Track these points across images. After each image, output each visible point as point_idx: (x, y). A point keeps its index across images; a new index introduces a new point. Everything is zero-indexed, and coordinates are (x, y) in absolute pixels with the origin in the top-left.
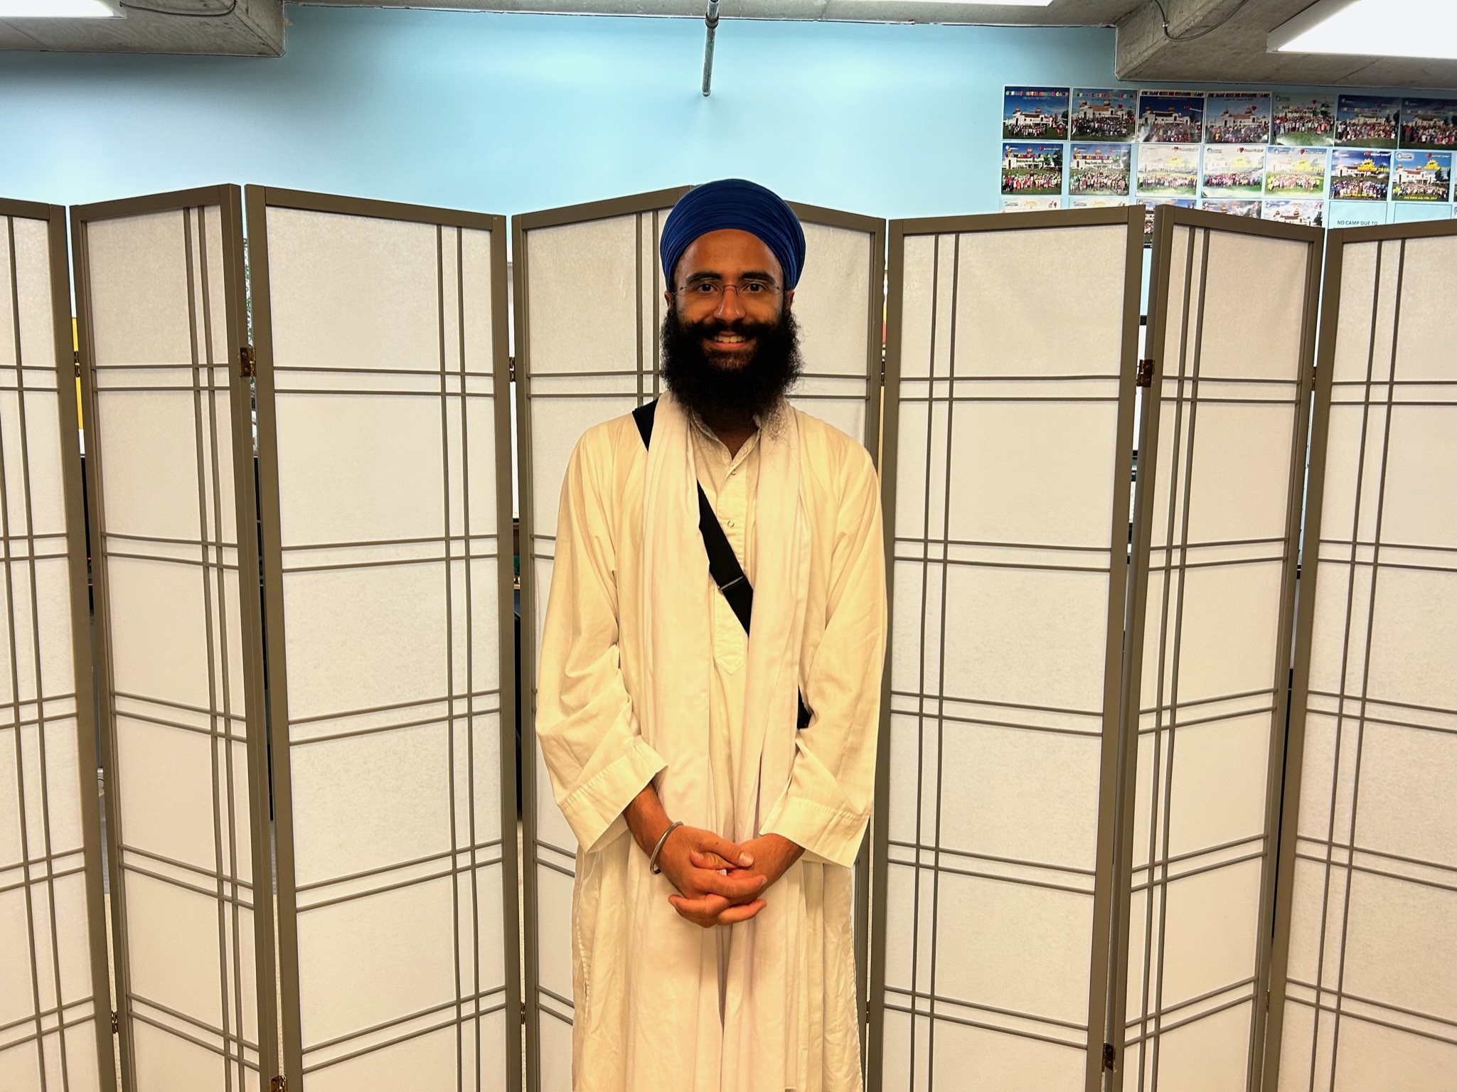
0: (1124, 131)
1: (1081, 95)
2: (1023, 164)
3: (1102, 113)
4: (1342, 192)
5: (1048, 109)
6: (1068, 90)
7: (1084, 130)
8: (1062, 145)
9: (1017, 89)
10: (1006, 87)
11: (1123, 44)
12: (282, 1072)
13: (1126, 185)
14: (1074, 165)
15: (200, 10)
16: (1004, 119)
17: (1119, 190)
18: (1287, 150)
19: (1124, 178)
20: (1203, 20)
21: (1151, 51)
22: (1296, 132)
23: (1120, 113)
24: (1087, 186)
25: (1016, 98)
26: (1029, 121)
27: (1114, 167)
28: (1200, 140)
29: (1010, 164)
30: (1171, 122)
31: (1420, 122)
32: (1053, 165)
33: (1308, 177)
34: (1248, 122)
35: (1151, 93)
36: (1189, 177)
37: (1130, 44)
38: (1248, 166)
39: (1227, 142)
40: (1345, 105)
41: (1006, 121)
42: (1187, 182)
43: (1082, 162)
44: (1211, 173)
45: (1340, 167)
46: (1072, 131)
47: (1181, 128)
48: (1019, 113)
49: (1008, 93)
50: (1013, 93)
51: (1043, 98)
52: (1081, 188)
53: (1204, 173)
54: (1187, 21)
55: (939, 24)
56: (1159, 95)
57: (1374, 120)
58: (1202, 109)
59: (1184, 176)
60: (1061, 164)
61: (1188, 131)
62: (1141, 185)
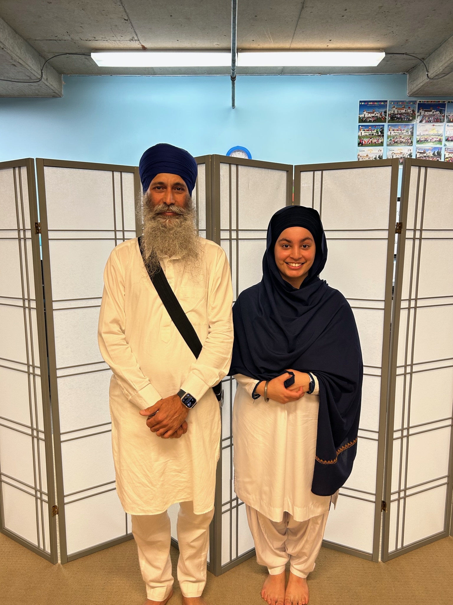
0: (411, 118)
1: (392, 103)
2: (367, 134)
3: (401, 111)
5: (378, 110)
6: (386, 101)
7: (393, 118)
8: (384, 125)
9: (364, 102)
10: (360, 101)
11: (411, 81)
12: (56, 504)
13: (411, 141)
14: (389, 133)
15: (29, 80)
16: (359, 115)
17: (408, 144)
19: (410, 139)
20: (443, 71)
21: (422, 84)
23: (409, 111)
24: (395, 142)
25: (364, 105)
26: (370, 115)
27: (406, 134)
28: (444, 122)
29: (361, 134)
30: (431, 114)
32: (380, 134)
35: (423, 102)
36: (439, 137)
37: (413, 81)
41: (360, 116)
42: (438, 139)
43: (392, 132)
44: (449, 135)
46: (388, 119)
47: (436, 117)
48: (365, 112)
49: (361, 103)
50: (363, 103)
51: (376, 105)
52: (392, 143)
53: (446, 135)
54: (436, 72)
55: (332, 75)
56: (426, 103)
58: (445, 108)
59: (437, 137)
60: (384, 133)
61: (439, 118)
62: (418, 141)
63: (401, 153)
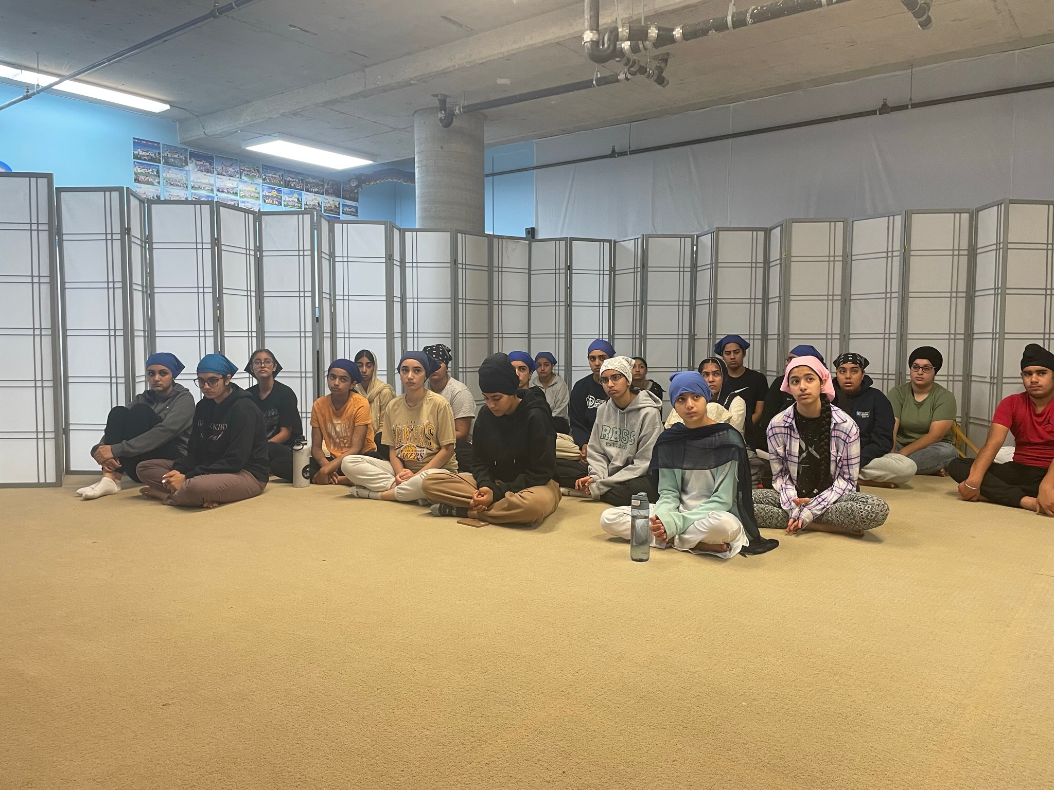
0: (184, 164)
1: (165, 146)
2: (143, 171)
3: (174, 155)
4: (267, 201)
5: (152, 150)
6: (159, 143)
7: (167, 161)
8: (159, 166)
9: (137, 139)
10: (133, 137)
11: (181, 129)
14: (164, 175)
17: (183, 188)
18: (246, 182)
19: (186, 183)
20: (220, 133)
21: (197, 137)
22: (248, 176)
23: (181, 157)
24: (170, 184)
25: (138, 143)
26: (144, 153)
27: (181, 178)
28: (214, 173)
29: (137, 170)
30: (202, 164)
31: (290, 179)
32: (155, 173)
33: (254, 194)
34: (231, 169)
35: (193, 151)
36: (211, 187)
37: (186, 131)
38: (232, 186)
39: (224, 175)
40: (265, 169)
41: (134, 152)
42: (210, 189)
43: (167, 174)
44: (219, 187)
45: (265, 191)
46: (163, 161)
47: (206, 167)
48: (139, 149)
49: (135, 140)
51: (150, 145)
52: (168, 185)
53: (217, 186)
54: (213, 132)
56: (196, 152)
57: (275, 176)
58: (213, 160)
59: (209, 186)
60: (159, 174)
61: (209, 169)
62: (193, 187)
63: (178, 196)
